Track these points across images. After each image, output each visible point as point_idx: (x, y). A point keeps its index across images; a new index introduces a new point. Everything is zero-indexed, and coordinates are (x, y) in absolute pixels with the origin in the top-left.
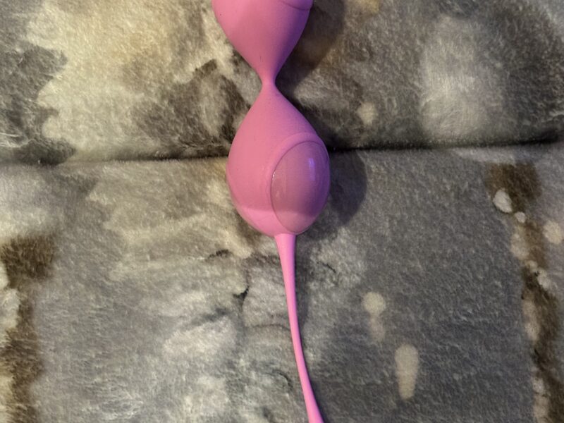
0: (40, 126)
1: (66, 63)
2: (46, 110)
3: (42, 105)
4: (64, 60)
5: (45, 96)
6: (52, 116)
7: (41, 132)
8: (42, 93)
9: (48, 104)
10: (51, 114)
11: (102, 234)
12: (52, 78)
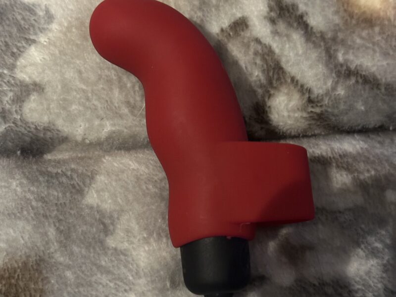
0: (20, 107)
1: (52, 22)
2: (27, 86)
3: (22, 79)
4: (50, 17)
5: (25, 67)
6: (35, 93)
7: (21, 115)
8: (21, 62)
9: (30, 77)
10: (34, 90)
11: (106, 254)
12: (34, 41)
